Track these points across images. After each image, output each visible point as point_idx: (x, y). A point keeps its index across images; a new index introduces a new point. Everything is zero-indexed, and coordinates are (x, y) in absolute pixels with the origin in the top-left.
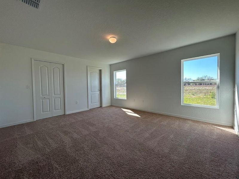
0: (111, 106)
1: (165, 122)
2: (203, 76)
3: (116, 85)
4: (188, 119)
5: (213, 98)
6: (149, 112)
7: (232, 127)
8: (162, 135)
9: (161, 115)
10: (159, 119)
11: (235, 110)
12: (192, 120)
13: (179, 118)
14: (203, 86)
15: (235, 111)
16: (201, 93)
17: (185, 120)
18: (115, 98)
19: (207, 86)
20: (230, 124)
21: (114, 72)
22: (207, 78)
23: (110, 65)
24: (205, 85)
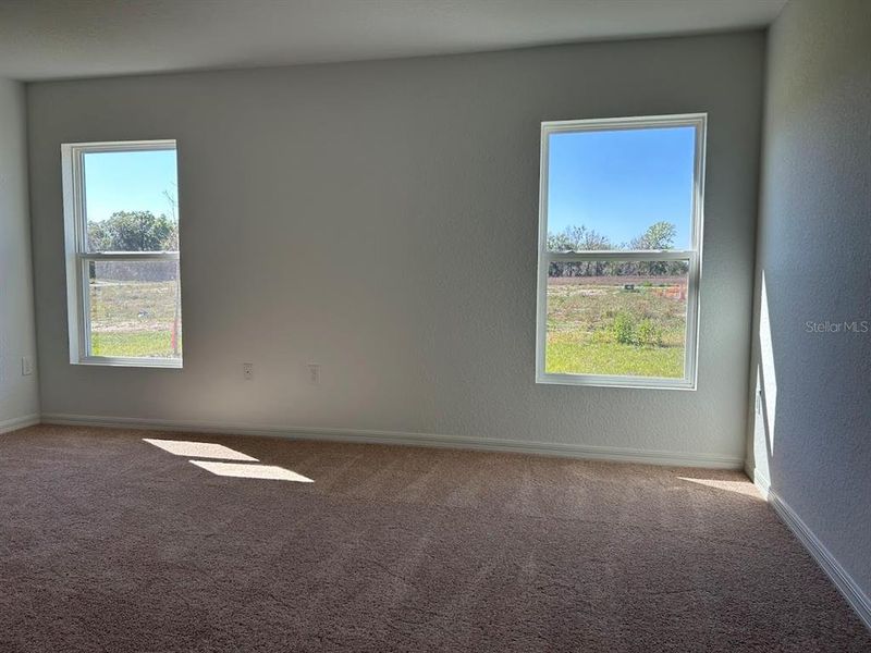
0: (43, 427)
1: (467, 492)
2: (568, 229)
3: (81, 257)
4: (570, 461)
5: (622, 341)
6: (356, 445)
7: (744, 472)
8: (482, 573)
9: (431, 453)
10: (425, 478)
11: (758, 389)
12: (586, 462)
13: (527, 460)
14: (566, 279)
15: (757, 394)
16: (569, 316)
17: (558, 462)
18: (74, 360)
19: (583, 279)
20: (729, 460)
21: (65, 147)
22: (583, 241)
23: (27, 88)
24: (577, 275)
